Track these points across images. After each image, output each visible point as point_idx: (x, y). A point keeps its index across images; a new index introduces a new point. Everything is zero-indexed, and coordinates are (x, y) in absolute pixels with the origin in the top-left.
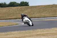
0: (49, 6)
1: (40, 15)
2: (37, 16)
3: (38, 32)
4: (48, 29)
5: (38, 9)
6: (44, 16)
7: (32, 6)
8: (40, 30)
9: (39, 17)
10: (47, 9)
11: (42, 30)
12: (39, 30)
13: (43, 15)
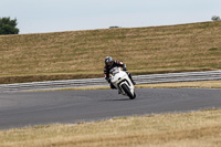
0: (95, 33)
1: (60, 68)
2: (48, 75)
3: (54, 133)
4: (93, 123)
5: (53, 45)
6: (75, 74)
7: (31, 35)
8: (61, 126)
9: (57, 78)
10: (87, 47)
11: (70, 125)
12: (59, 127)
13: (72, 68)
